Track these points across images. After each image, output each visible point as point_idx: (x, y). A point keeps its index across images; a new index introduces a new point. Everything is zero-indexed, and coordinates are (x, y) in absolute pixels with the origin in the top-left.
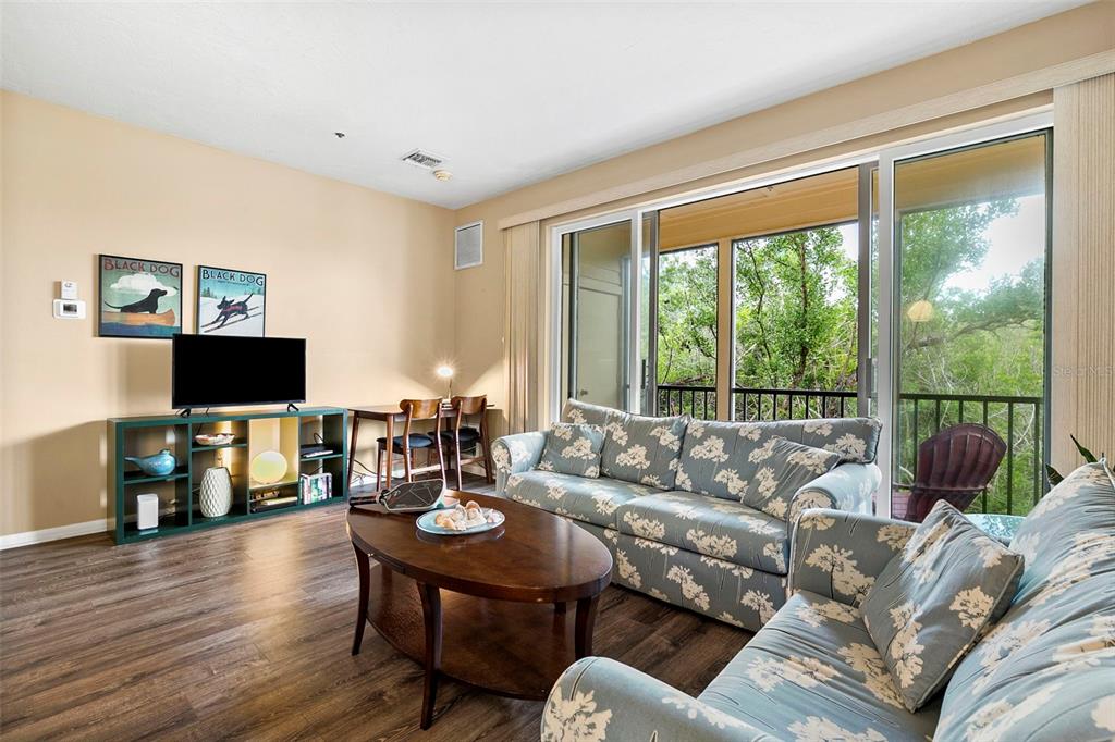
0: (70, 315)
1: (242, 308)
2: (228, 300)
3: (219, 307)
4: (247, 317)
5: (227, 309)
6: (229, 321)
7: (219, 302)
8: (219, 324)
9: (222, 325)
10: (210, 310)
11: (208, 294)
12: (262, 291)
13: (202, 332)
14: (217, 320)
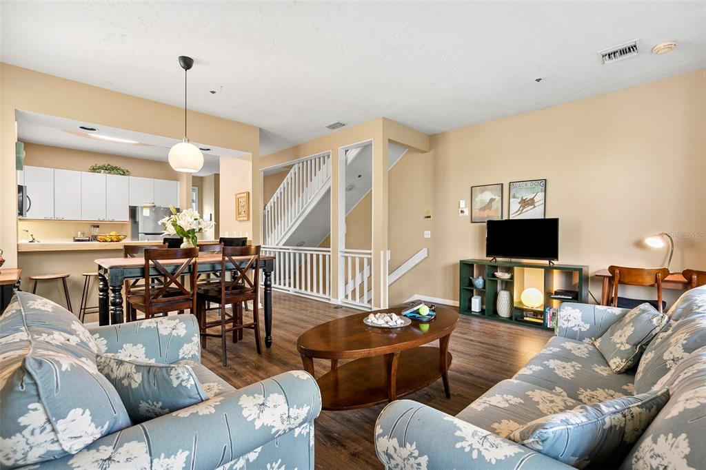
0: (462, 214)
1: (531, 202)
2: (524, 198)
3: (520, 203)
4: (535, 207)
5: (525, 203)
6: (525, 210)
7: (519, 200)
8: (519, 212)
9: (520, 213)
10: (515, 206)
11: (514, 197)
12: (544, 189)
13: (511, 218)
14: (519, 210)
